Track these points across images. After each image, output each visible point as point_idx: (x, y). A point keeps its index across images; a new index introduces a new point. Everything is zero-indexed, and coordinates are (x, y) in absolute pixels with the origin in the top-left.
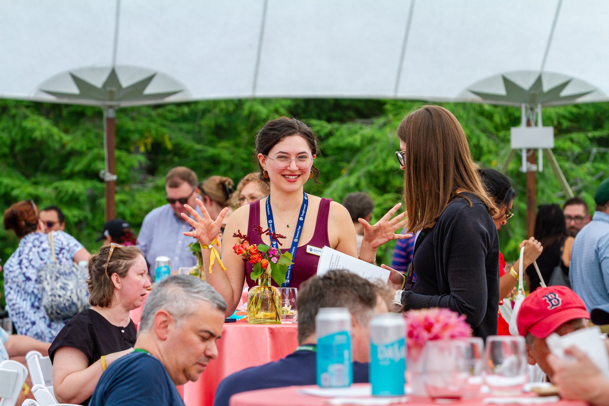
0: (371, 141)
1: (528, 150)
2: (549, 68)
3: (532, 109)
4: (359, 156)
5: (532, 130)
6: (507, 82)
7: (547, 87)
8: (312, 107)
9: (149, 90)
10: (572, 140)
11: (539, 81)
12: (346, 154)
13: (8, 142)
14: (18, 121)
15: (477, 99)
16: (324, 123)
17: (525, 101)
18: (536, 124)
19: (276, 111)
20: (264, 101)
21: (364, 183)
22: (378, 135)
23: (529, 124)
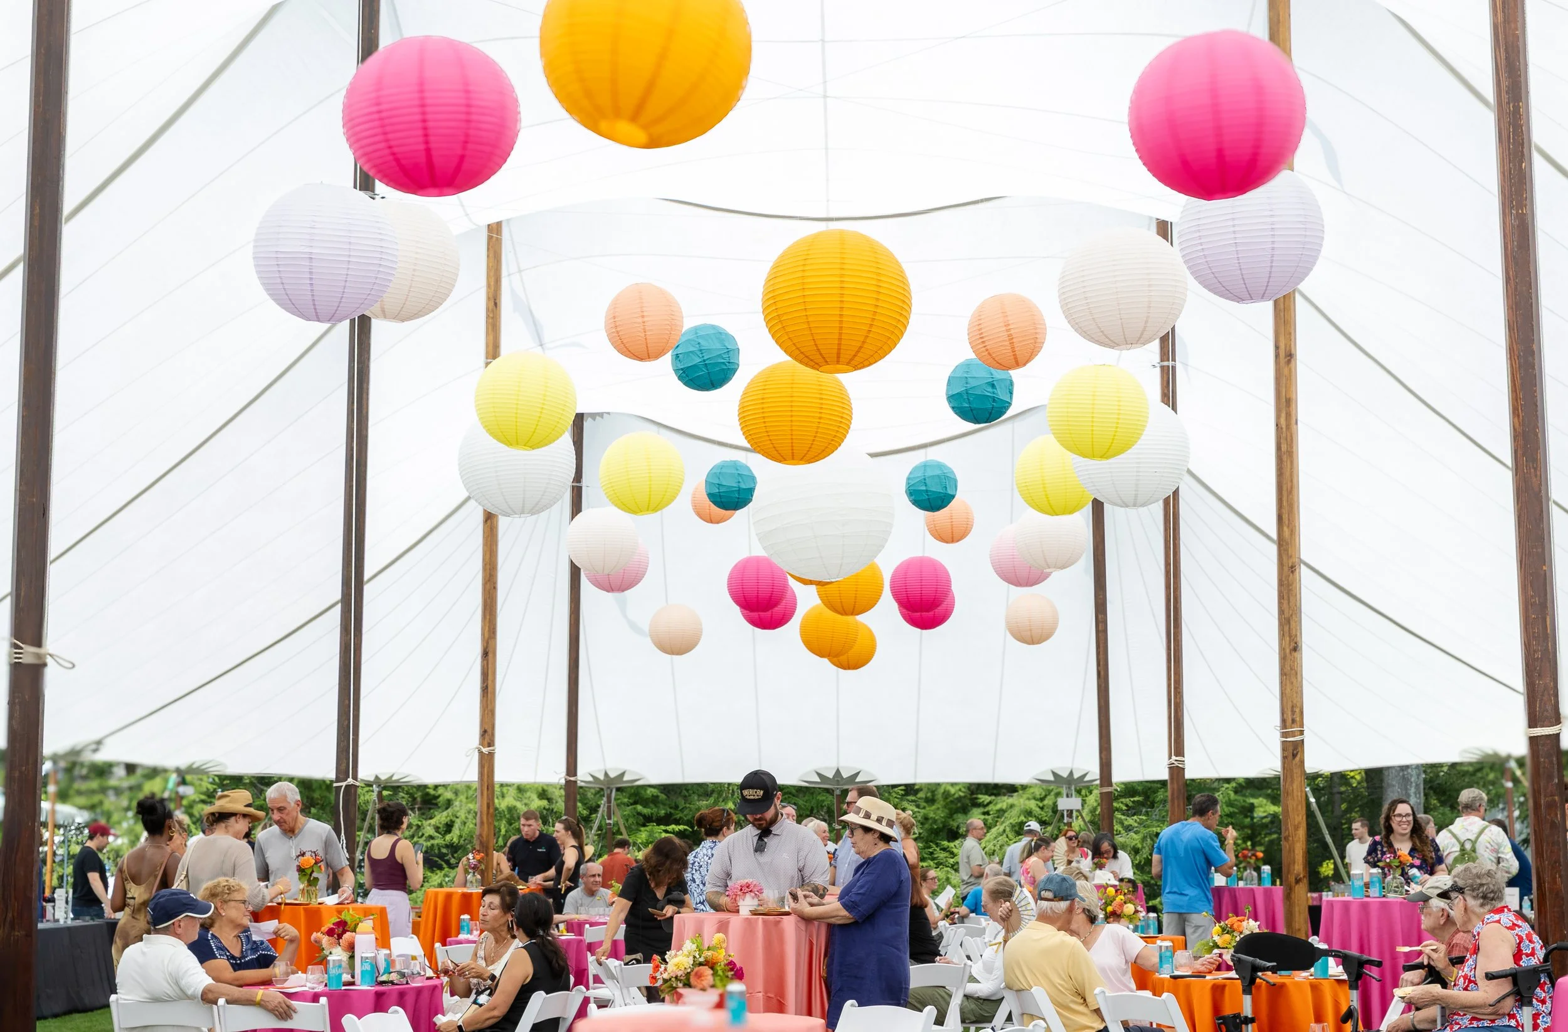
0: (1012, 806)
1: (1068, 811)
2: (1075, 766)
3: (1069, 788)
4: (1006, 815)
5: (1069, 799)
6: (1054, 774)
7: (1076, 776)
8: (982, 787)
9: (858, 779)
10: (1122, 803)
11: (1071, 773)
12: (1001, 813)
13: (810, 808)
14: (814, 796)
15: (1037, 782)
16: (987, 797)
17: (1065, 784)
18: (1072, 795)
19: (960, 790)
20: (953, 785)
21: (1008, 829)
22: (1016, 802)
23: (1067, 796)
